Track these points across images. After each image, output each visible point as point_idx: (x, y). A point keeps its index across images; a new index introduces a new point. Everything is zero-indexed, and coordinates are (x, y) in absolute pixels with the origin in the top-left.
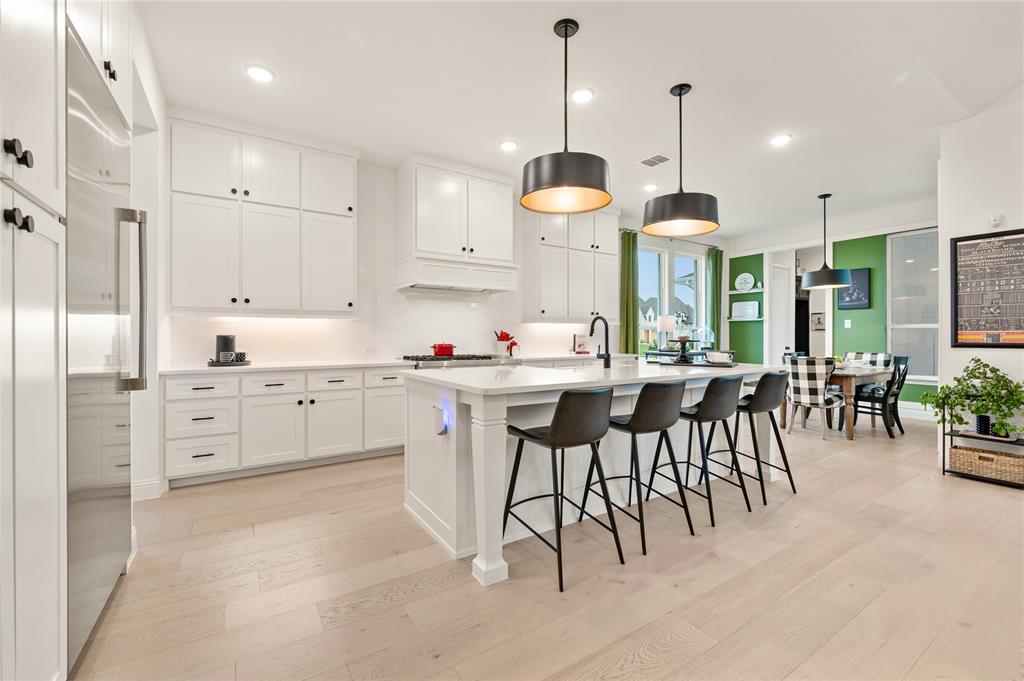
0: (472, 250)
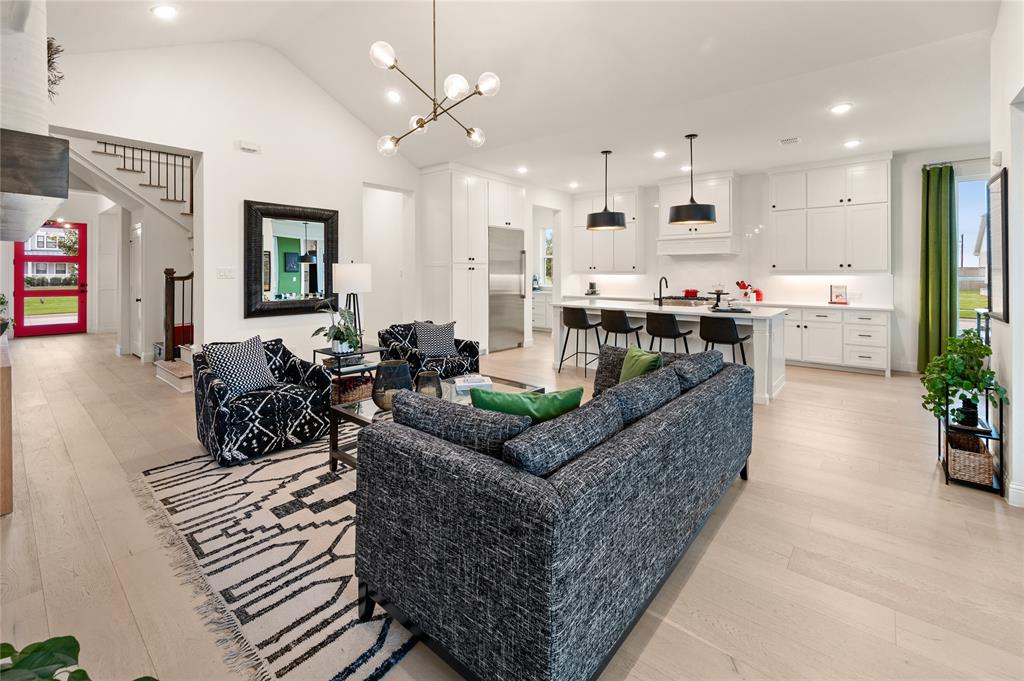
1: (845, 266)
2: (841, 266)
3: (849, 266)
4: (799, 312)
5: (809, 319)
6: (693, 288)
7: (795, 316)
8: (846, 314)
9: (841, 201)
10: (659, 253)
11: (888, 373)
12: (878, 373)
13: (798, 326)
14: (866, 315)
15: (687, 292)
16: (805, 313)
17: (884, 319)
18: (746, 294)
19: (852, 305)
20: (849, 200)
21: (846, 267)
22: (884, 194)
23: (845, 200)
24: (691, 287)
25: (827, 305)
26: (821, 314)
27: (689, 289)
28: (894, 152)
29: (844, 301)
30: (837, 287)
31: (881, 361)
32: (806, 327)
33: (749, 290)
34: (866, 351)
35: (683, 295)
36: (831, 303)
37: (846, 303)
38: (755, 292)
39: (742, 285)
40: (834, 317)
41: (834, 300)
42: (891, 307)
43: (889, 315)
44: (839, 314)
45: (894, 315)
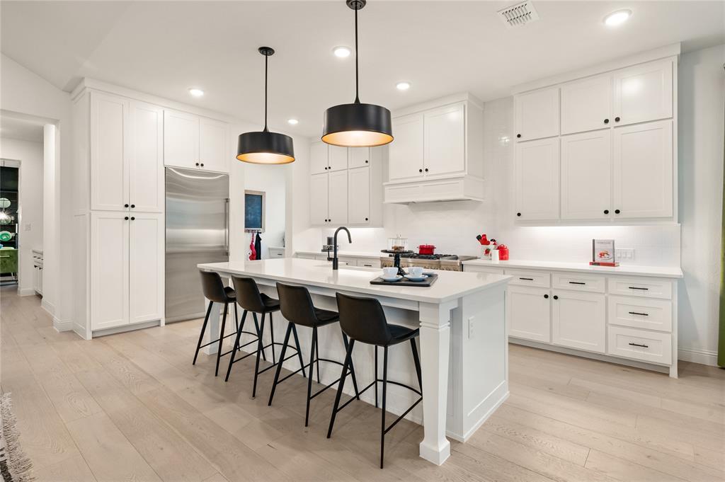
0: (427, 170)
1: (612, 212)
2: (606, 212)
3: (617, 212)
4: (547, 276)
5: (561, 285)
6: (430, 244)
7: (541, 282)
8: (612, 282)
9: (606, 121)
10: (387, 201)
11: (674, 372)
12: (659, 371)
13: (546, 296)
14: (639, 284)
15: (422, 248)
16: (556, 278)
17: (667, 291)
18: (487, 252)
19: (623, 267)
20: (617, 120)
21: (613, 214)
22: (668, 107)
23: (612, 121)
24: (427, 242)
25: (586, 266)
26: (577, 278)
27: (424, 244)
28: (683, 45)
29: (611, 261)
30: (602, 242)
31: (664, 353)
32: (556, 298)
33: (491, 246)
34: (640, 337)
35: (417, 251)
36: (593, 263)
37: (613, 265)
38: (498, 248)
39: (482, 239)
40: (594, 285)
41: (598, 259)
42: (677, 272)
43: (676, 283)
44: (601, 280)
45: (682, 284)
